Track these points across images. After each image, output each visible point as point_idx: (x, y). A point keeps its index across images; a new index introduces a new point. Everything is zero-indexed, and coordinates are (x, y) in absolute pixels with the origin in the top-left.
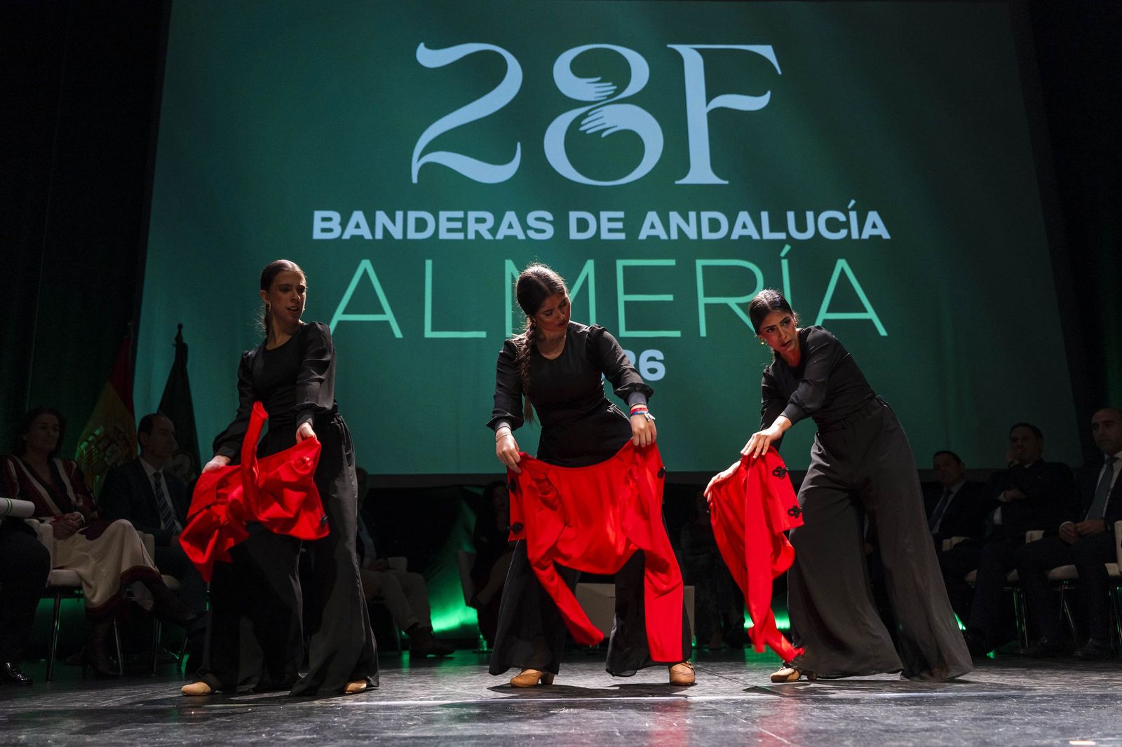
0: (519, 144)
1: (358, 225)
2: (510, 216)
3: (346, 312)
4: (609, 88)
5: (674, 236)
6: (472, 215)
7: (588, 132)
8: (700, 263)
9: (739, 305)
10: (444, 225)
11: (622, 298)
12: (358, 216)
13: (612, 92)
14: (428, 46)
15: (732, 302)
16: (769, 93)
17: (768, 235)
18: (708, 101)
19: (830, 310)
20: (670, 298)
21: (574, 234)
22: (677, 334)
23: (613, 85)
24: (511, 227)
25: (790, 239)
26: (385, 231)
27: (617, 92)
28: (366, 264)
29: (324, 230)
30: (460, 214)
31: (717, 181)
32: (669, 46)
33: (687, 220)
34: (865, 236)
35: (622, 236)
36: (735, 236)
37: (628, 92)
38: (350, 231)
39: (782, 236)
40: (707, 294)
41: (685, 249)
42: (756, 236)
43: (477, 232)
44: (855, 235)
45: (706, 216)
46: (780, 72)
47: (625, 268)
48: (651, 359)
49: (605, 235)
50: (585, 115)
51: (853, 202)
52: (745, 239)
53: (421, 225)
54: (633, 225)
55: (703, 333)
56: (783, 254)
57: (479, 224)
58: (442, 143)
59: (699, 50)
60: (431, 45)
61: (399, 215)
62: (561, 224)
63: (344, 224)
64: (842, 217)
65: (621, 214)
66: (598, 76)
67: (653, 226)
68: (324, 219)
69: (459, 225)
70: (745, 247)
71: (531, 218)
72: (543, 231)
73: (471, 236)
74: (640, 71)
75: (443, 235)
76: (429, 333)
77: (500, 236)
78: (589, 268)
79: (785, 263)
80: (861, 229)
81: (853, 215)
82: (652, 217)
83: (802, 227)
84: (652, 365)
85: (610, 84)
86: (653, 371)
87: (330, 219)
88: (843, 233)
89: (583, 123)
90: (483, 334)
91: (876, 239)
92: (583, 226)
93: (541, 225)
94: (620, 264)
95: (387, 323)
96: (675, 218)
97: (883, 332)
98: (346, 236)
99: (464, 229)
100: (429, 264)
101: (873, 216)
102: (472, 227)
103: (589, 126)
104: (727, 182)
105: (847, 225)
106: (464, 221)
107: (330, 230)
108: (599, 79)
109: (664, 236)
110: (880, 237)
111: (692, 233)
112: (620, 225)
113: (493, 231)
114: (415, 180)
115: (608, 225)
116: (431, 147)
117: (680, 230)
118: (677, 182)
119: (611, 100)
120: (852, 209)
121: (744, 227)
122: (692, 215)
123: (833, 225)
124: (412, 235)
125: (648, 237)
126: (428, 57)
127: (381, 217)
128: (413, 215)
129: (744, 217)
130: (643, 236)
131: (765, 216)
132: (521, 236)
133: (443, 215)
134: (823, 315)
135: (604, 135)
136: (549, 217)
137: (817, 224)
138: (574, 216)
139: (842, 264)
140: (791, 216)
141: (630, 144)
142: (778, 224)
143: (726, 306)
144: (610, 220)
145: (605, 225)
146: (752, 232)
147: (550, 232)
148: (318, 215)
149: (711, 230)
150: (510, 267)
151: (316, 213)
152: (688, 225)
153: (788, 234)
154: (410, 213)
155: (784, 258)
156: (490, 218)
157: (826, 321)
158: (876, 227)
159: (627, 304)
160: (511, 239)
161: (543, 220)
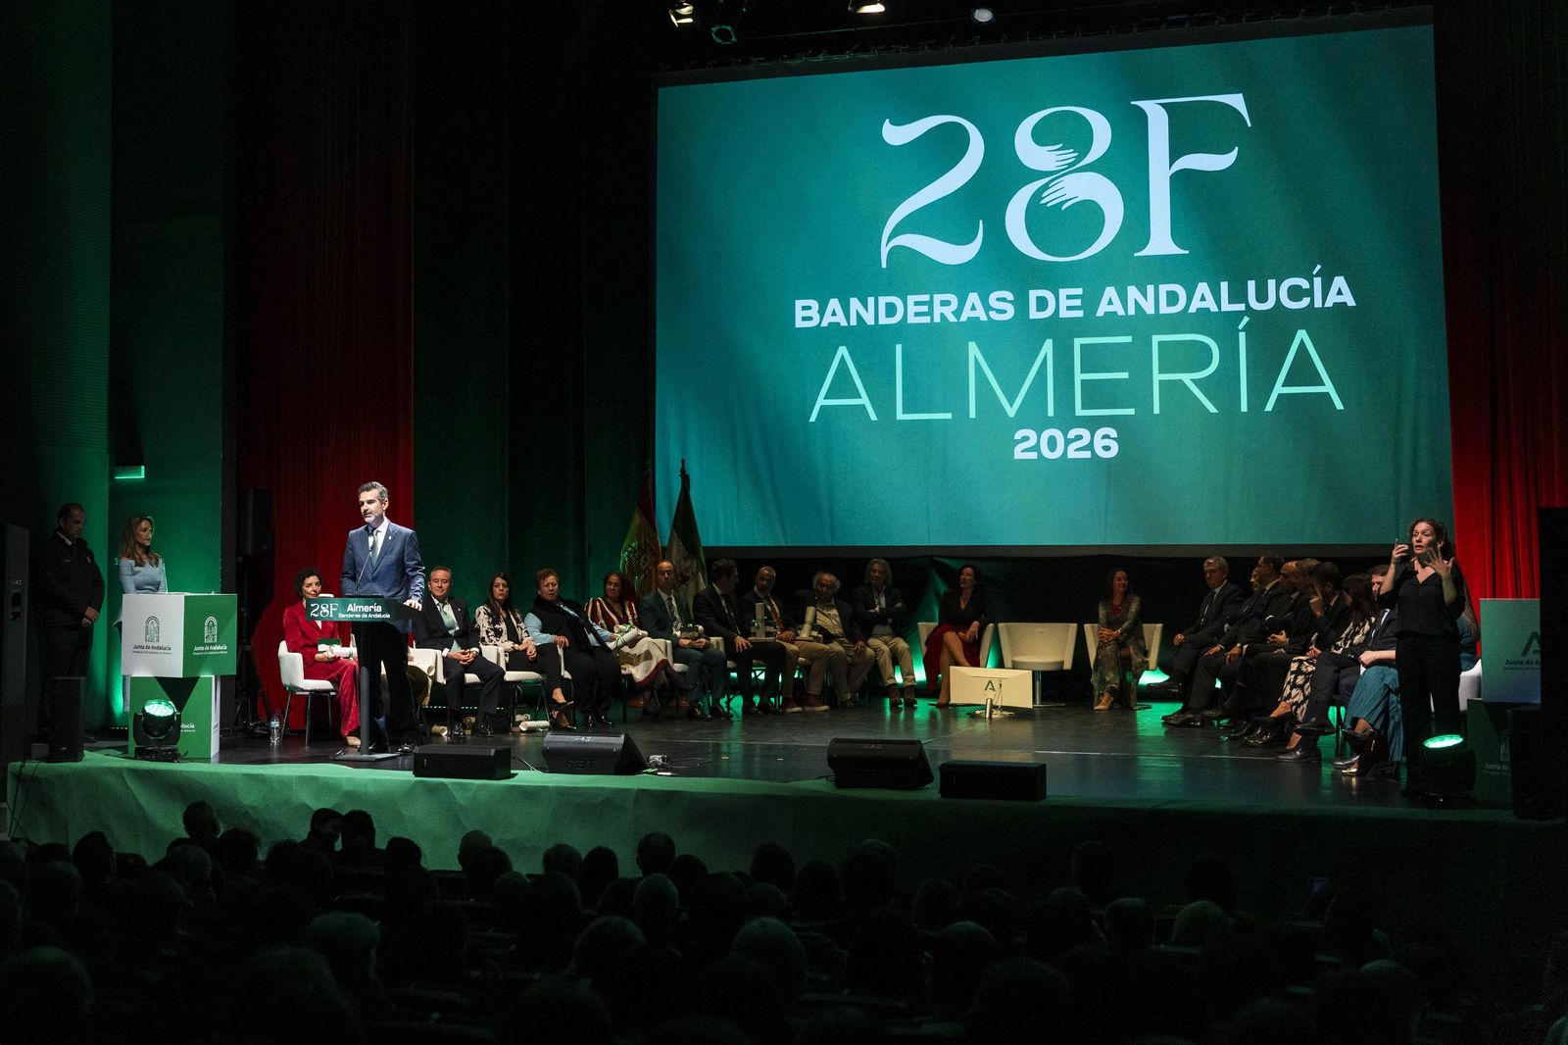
0: (981, 222)
1: (834, 313)
2: (973, 298)
3: (826, 397)
4: (1070, 155)
5: (1132, 311)
6: (938, 298)
7: (1048, 205)
8: (1156, 339)
9: (1193, 380)
10: (912, 309)
11: (1079, 377)
12: (834, 304)
13: (1073, 160)
14: (892, 123)
15: (1186, 378)
16: (1237, 148)
17: (1226, 307)
18: (1172, 163)
19: (1284, 385)
20: (1125, 375)
21: (1034, 314)
22: (1131, 412)
23: (1073, 152)
24: (973, 310)
25: (1249, 310)
26: (859, 316)
27: (1078, 159)
28: (843, 351)
29: (804, 319)
30: (926, 298)
31: (1179, 251)
32: (1134, 103)
33: (1145, 295)
34: (1329, 304)
35: (1080, 314)
36: (1192, 309)
37: (1088, 160)
38: (828, 319)
39: (1241, 307)
40: (1161, 371)
41: (1142, 325)
42: (1214, 308)
43: (942, 315)
44: (1318, 304)
45: (1164, 288)
46: (1249, 125)
47: (1083, 346)
48: (1106, 437)
49: (1064, 314)
50: (1046, 187)
51: (1319, 267)
52: (1204, 312)
53: (891, 310)
54: (1090, 302)
55: (1156, 411)
56: (1240, 327)
57: (944, 307)
58: (909, 225)
59: (1164, 105)
60: (896, 121)
61: (871, 300)
62: (1021, 304)
63: (822, 312)
64: (1305, 285)
65: (1079, 291)
66: (1059, 143)
67: (1110, 302)
68: (804, 308)
69: (925, 309)
70: (1202, 321)
71: (993, 299)
72: (1004, 312)
73: (937, 319)
74: (1102, 133)
75: (912, 320)
76: (900, 416)
77: (963, 319)
78: (1048, 347)
79: (1242, 336)
80: (1325, 296)
81: (1318, 281)
82: (1110, 292)
83: (1262, 296)
84: (1107, 442)
85: (1071, 150)
86: (1107, 448)
87: (809, 308)
88: (1306, 302)
89: (1043, 196)
90: (949, 416)
91: (1341, 307)
92: (1042, 304)
93: (1002, 305)
94: (1078, 342)
95: (863, 406)
96: (1133, 292)
97: (1339, 406)
98: (824, 324)
99: (930, 313)
101: (1339, 282)
102: (938, 310)
103: (1050, 199)
104: (1187, 252)
105: (1310, 293)
106: (930, 304)
107: (810, 319)
108: (1060, 146)
109: (1121, 312)
110: (1344, 304)
111: (1149, 308)
112: (1078, 302)
113: (958, 313)
114: (884, 265)
115: (1066, 303)
116: (899, 230)
117: (1137, 305)
118: (1136, 255)
119: (1072, 168)
120: (1317, 275)
121: (1203, 297)
122: (1150, 288)
123: (1296, 293)
124: (883, 320)
125: (1105, 313)
126: (896, 135)
127: (855, 304)
128: (883, 300)
129: (1203, 288)
130: (1100, 313)
131: (1224, 286)
132: (984, 318)
133: (911, 299)
134: (1279, 389)
135: (1064, 208)
136: (1010, 296)
137: (1279, 293)
138: (1033, 294)
139: (1302, 335)
140: (1251, 285)
141: (1089, 215)
142: (1239, 295)
143: (1180, 382)
144: (1069, 297)
145: (1064, 303)
146: (1210, 304)
147: (1011, 311)
148: (799, 304)
149: (1169, 304)
150: (973, 349)
151: (797, 301)
152: (1146, 300)
153: (1248, 306)
154: (880, 298)
155: (1242, 331)
156: (953, 298)
157: (1281, 396)
158: (1341, 293)
159: (1083, 382)
160: (973, 320)
161: (1004, 300)
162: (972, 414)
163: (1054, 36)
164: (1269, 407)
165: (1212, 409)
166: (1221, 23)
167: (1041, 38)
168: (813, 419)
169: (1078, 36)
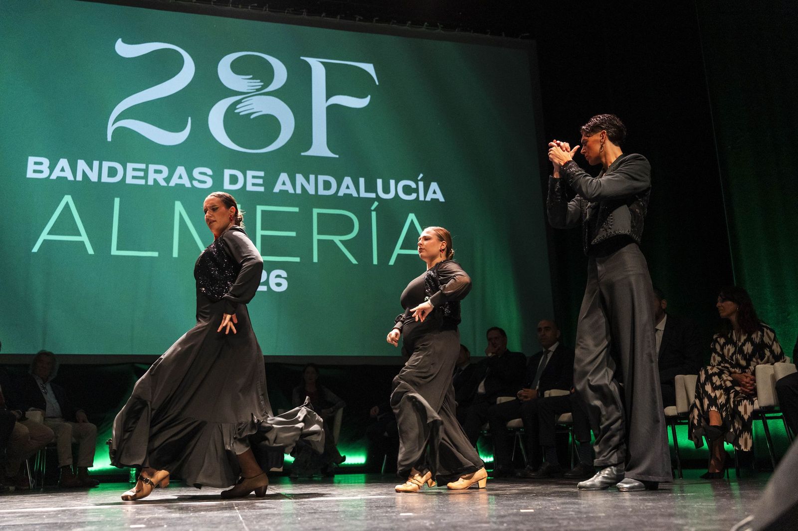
0: (190, 118)
1: (63, 169)
2: (181, 170)
3: (49, 233)
4: (258, 84)
5: (299, 191)
6: (152, 167)
7: (241, 114)
8: (316, 211)
9: (342, 241)
10: (130, 173)
11: (260, 232)
12: (63, 163)
13: (260, 87)
14: (124, 41)
15: (337, 239)
16: (369, 97)
17: (363, 194)
18: (327, 99)
19: (402, 248)
20: (293, 234)
21: (227, 186)
22: (297, 260)
23: (261, 82)
24: (180, 178)
25: (378, 198)
26: (84, 174)
27: (263, 87)
28: (68, 199)
29: (35, 171)
30: (143, 166)
31: (331, 155)
32: (302, 58)
33: (308, 181)
34: (428, 199)
35: (262, 189)
36: (341, 194)
37: (271, 88)
38: (57, 174)
39: (373, 195)
40: (319, 233)
41: (307, 201)
42: (355, 194)
43: (155, 180)
44: (421, 198)
45: (322, 178)
46: (377, 83)
47: (263, 212)
48: (278, 276)
49: (250, 188)
50: (239, 102)
51: (421, 175)
52: (348, 196)
53: (112, 172)
54: (269, 182)
55: (315, 260)
56: (373, 208)
57: (157, 174)
58: (131, 113)
59: (322, 63)
60: (126, 41)
61: (96, 164)
62: (218, 178)
63: (52, 168)
64: (413, 185)
65: (262, 174)
66: (250, 75)
67: (284, 184)
68: (36, 163)
69: (141, 174)
70: (347, 202)
71: (196, 172)
72: (205, 182)
73: (151, 182)
74: (280, 74)
75: (129, 180)
76: (114, 251)
77: (172, 184)
79: (374, 214)
80: (426, 194)
81: (421, 184)
82: (284, 177)
83: (386, 190)
84: (279, 280)
85: (259, 81)
86: (279, 285)
87: (41, 164)
88: (413, 196)
89: (237, 107)
90: (156, 254)
91: (435, 201)
92: (234, 180)
93: (203, 177)
94: (260, 209)
95: (82, 243)
96: (300, 178)
98: (53, 177)
99: (145, 177)
100: (117, 201)
101: (434, 186)
102: (152, 176)
103: (242, 109)
104: (337, 156)
105: (416, 190)
106: (146, 171)
107: (41, 172)
108: (251, 76)
109: (291, 191)
110: (438, 200)
111: (311, 191)
112: (260, 181)
113: (168, 179)
114: (109, 139)
115: (252, 181)
116: (122, 116)
117: (303, 187)
118: (302, 154)
119: (259, 92)
120: (421, 180)
121: (347, 187)
122: (312, 177)
123: (407, 190)
124: (105, 179)
125: (280, 191)
126: (124, 49)
127: (82, 165)
128: (106, 165)
129: (348, 180)
130: (276, 189)
131: (362, 181)
132: (188, 185)
133: (130, 166)
134: (398, 251)
135: (252, 117)
136: (209, 172)
137: (397, 189)
138: (227, 173)
139: (412, 217)
140: (379, 182)
141: (270, 125)
142: (370, 187)
143: (332, 241)
144: (254, 177)
145: (250, 181)
146: (353, 191)
147: (209, 183)
148: (32, 160)
149: (325, 189)
150: (179, 207)
151: (30, 158)
152: (311, 185)
153: (377, 195)
154: (104, 163)
155: (374, 210)
156: (165, 170)
157: (399, 255)
158: (435, 192)
159: (263, 237)
160: (180, 187)
161: (205, 174)
162: (175, 254)
163: (249, 7)
164: (392, 262)
165: (354, 262)
166: (360, 20)
167: (240, 6)
168: (35, 249)
169: (266, 10)
